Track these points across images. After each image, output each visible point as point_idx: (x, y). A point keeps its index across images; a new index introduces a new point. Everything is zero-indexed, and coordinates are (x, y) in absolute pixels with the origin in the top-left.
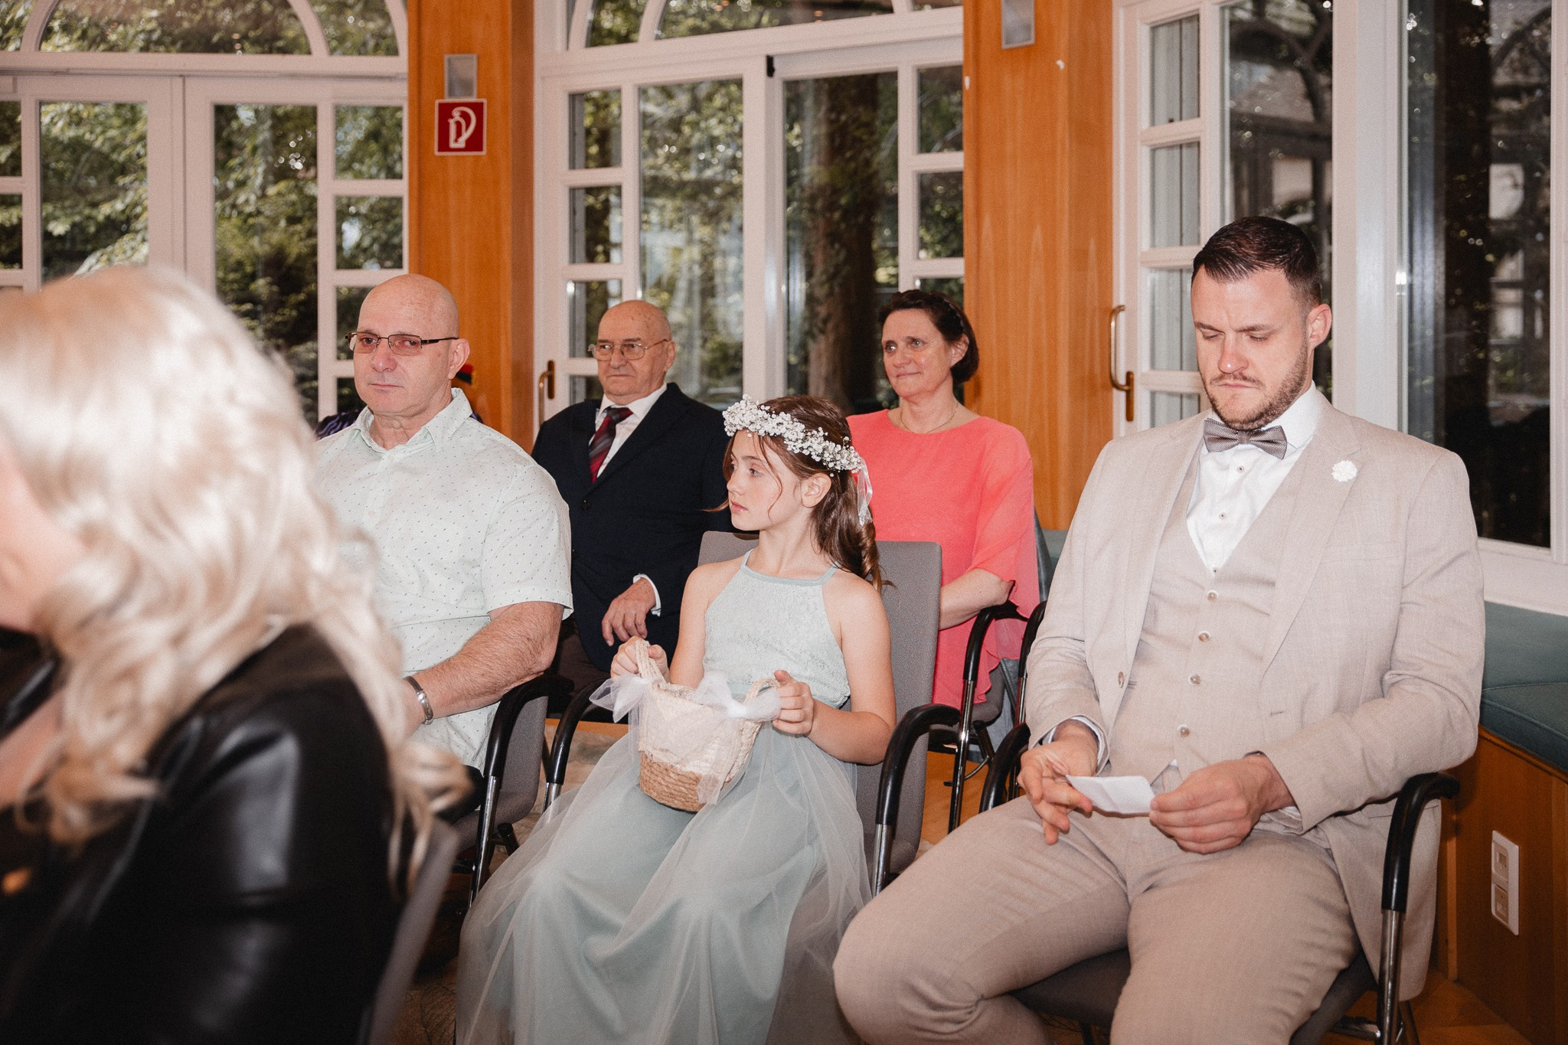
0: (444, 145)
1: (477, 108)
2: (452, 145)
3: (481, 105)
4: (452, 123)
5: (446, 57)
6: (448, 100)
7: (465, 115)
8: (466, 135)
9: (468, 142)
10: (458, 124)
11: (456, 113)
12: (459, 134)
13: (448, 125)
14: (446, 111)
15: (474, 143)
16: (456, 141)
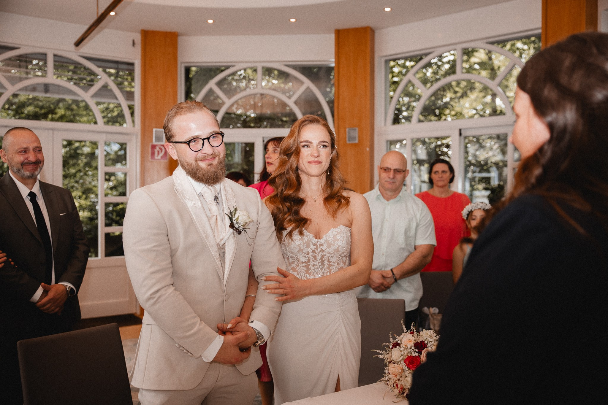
0: (153, 156)
1: (165, 146)
2: (156, 157)
4: (156, 150)
5: (154, 130)
6: (154, 143)
7: (160, 149)
8: (161, 154)
9: (162, 157)
10: (158, 152)
11: (157, 148)
12: (158, 154)
13: (154, 151)
14: (154, 147)
15: (164, 157)
16: (157, 156)
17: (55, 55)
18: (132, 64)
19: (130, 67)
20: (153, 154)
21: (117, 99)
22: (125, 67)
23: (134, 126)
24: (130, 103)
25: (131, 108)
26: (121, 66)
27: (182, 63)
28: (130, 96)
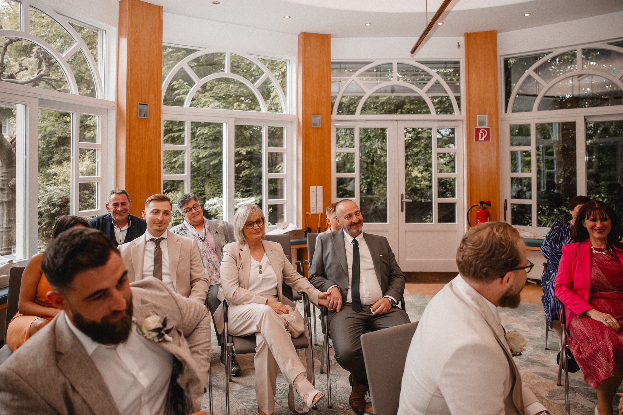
0: (477, 139)
1: (488, 130)
2: (480, 140)
3: (489, 129)
4: (480, 133)
5: (478, 116)
6: (478, 127)
7: (483, 131)
8: (484, 137)
9: (485, 139)
10: (482, 134)
11: (481, 131)
12: (482, 136)
13: (478, 134)
14: (478, 130)
15: (487, 139)
16: (481, 138)
17: (398, 64)
18: (458, 63)
19: (456, 65)
20: (477, 137)
21: (446, 92)
22: (452, 65)
23: (461, 114)
24: (458, 95)
25: (458, 99)
26: (448, 65)
27: (501, 56)
28: (456, 89)
